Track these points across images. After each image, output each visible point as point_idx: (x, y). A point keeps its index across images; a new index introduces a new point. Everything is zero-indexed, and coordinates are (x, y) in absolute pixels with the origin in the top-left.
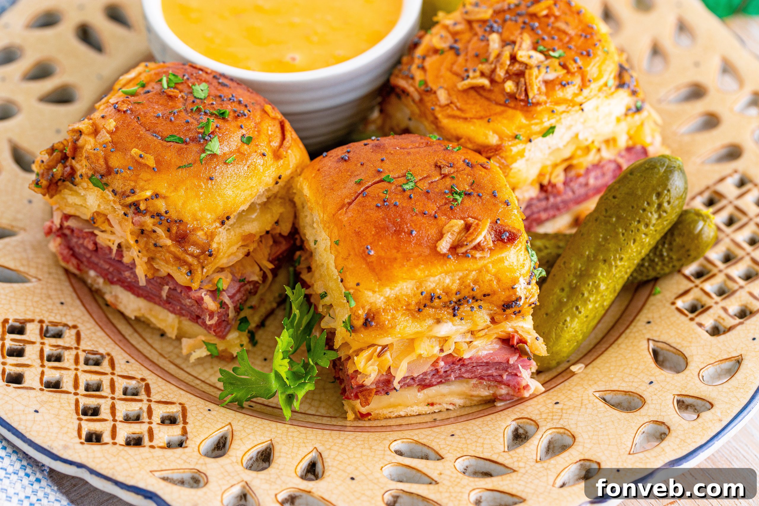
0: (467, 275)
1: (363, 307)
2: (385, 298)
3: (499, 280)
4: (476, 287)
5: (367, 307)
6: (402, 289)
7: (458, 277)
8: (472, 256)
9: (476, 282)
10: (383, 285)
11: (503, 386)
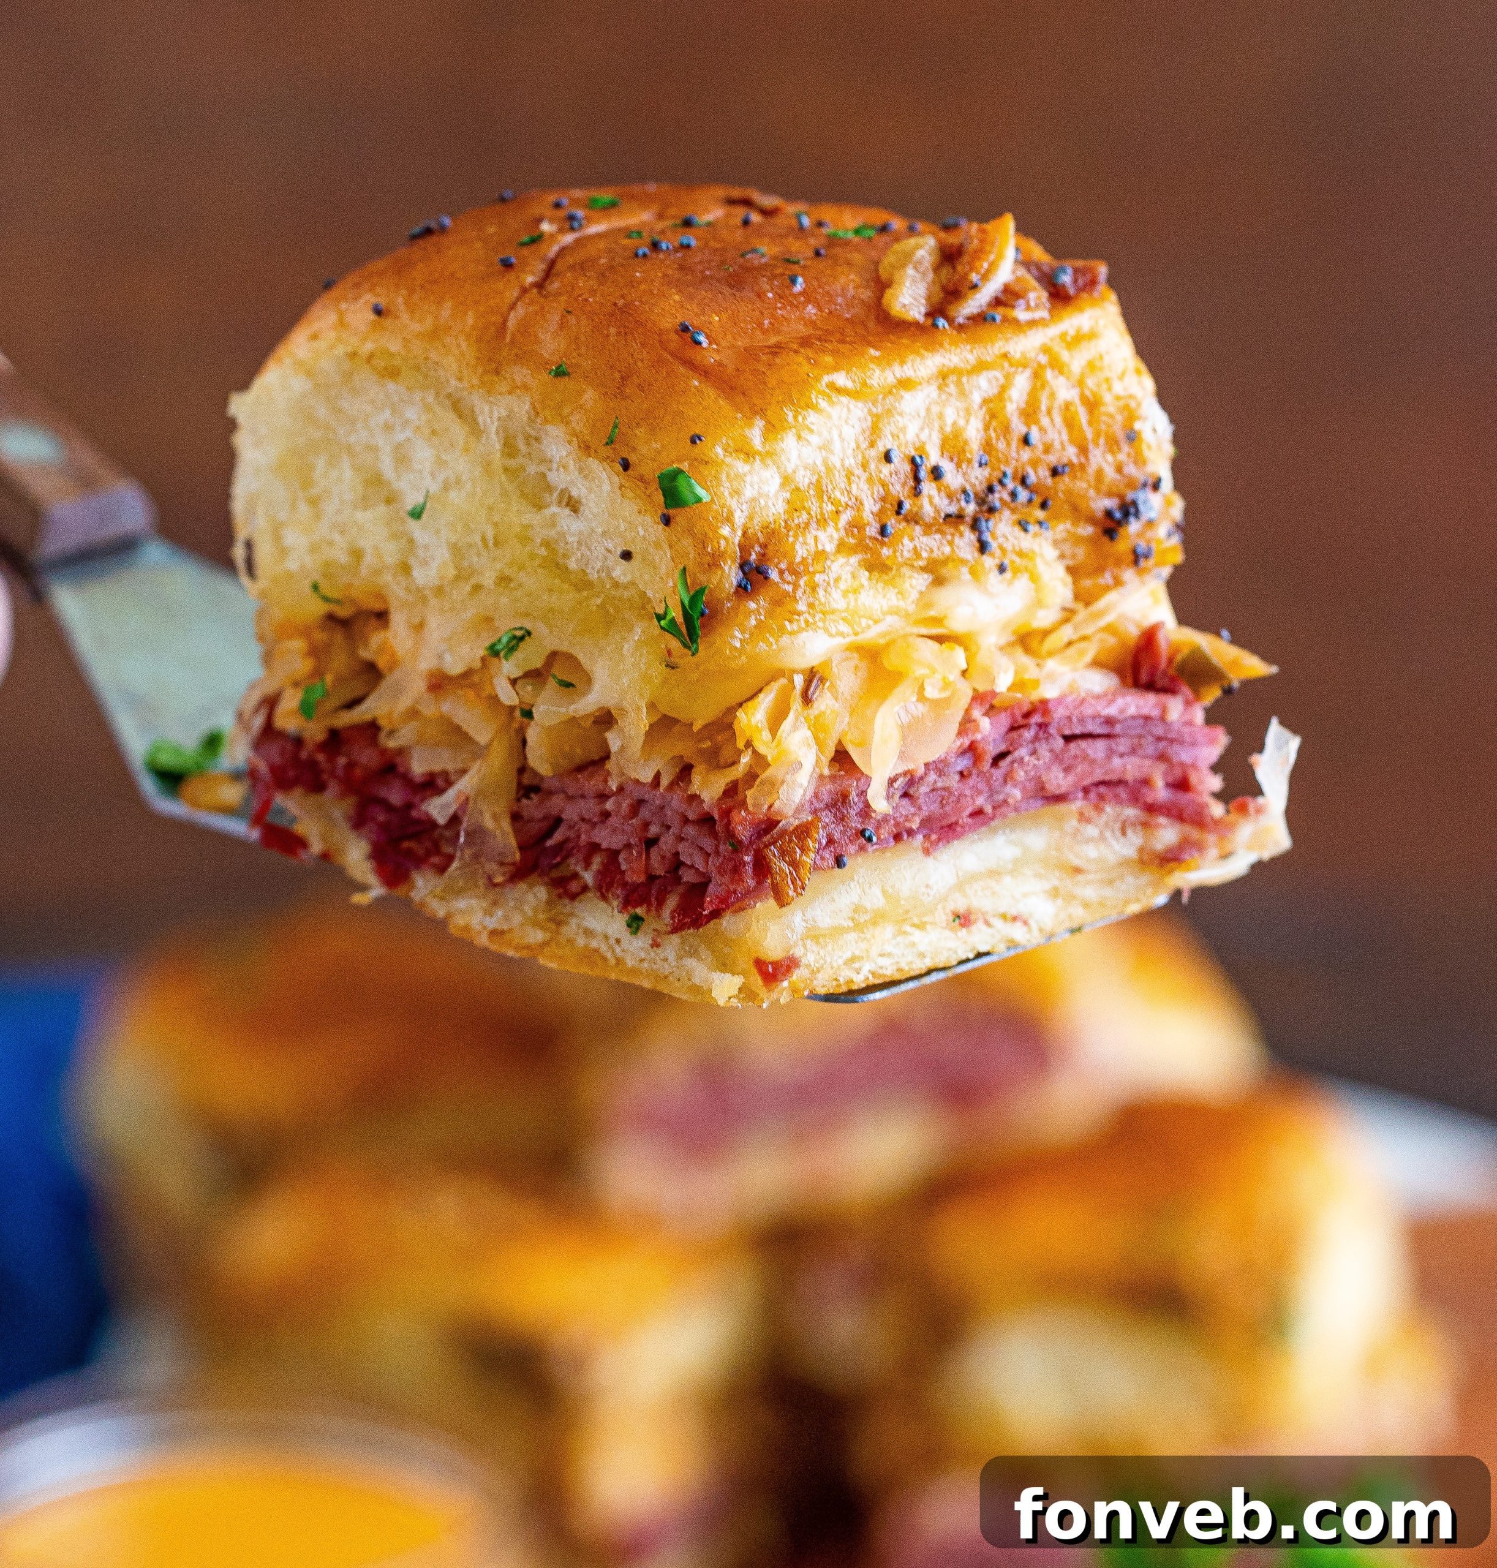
0: (1003, 389)
1: (729, 519)
2: (787, 480)
3: (1092, 405)
4: (1035, 436)
5: (739, 518)
6: (825, 447)
7: (977, 398)
8: (1005, 319)
9: (1029, 413)
10: (772, 429)
11: (1162, 820)
